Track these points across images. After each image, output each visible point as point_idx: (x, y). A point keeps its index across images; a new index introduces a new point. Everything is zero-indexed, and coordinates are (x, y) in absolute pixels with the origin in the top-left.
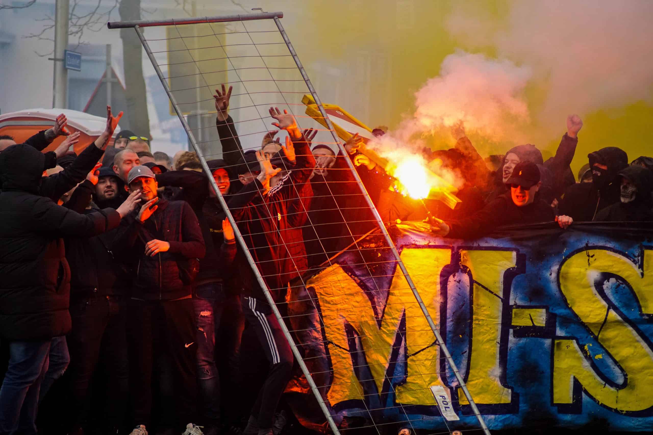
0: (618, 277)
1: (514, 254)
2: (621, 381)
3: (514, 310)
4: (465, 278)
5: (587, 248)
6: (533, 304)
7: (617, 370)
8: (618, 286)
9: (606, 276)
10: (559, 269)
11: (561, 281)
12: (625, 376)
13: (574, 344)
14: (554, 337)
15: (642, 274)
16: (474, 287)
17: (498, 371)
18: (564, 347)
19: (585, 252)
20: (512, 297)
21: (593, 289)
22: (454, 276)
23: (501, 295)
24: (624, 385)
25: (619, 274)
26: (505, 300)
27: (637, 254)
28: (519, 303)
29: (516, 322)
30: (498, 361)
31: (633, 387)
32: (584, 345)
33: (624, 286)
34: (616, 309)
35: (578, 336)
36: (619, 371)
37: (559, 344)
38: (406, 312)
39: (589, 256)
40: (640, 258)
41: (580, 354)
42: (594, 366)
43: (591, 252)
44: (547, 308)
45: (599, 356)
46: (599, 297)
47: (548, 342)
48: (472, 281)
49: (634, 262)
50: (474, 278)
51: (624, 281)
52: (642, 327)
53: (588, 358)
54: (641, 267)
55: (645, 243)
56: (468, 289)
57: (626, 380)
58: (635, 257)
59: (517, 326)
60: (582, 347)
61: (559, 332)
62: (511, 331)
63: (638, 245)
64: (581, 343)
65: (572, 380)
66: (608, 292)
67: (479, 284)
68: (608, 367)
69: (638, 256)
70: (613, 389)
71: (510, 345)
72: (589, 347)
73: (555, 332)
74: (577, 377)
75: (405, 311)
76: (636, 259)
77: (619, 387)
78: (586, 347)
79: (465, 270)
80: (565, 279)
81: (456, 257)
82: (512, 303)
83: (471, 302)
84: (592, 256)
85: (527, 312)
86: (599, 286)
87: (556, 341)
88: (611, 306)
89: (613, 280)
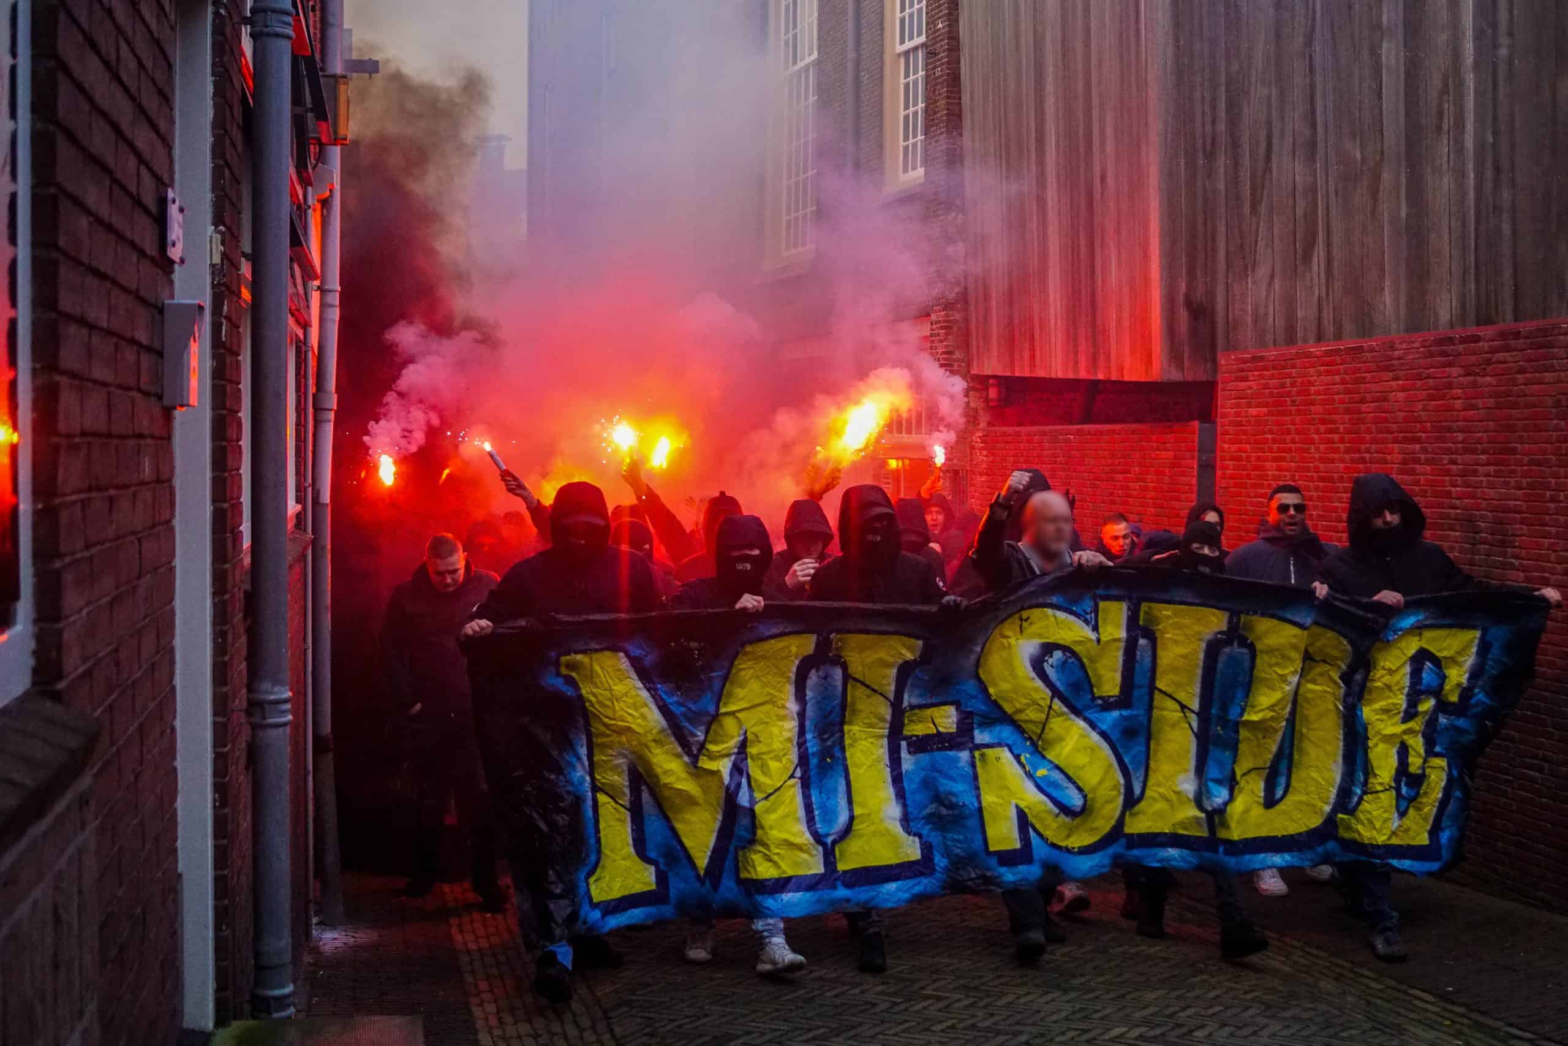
0: (1065, 649)
2: (1078, 805)
3: (909, 714)
4: (838, 673)
5: (1019, 610)
6: (936, 700)
7: (1072, 789)
8: (1065, 662)
9: (1048, 648)
12: (1084, 797)
13: (1006, 754)
14: (975, 746)
15: (1098, 640)
16: (850, 685)
17: (896, 811)
18: (990, 759)
19: (1016, 616)
20: (907, 696)
21: (1030, 669)
22: (817, 671)
23: (891, 695)
24: (1084, 810)
25: (1066, 643)
26: (897, 702)
27: (1089, 610)
28: (918, 701)
29: (910, 731)
30: (890, 793)
31: (1092, 811)
32: (1022, 755)
33: (1072, 660)
34: (1062, 698)
35: (1011, 741)
36: (1076, 791)
37: (982, 756)
38: (749, 733)
39: (1021, 620)
40: (1093, 615)
41: (1016, 767)
42: (1038, 786)
43: (1025, 614)
44: (958, 704)
45: (1042, 772)
46: (1039, 683)
47: (964, 755)
48: (846, 677)
49: (1087, 622)
50: (850, 671)
51: (1074, 653)
52: (1098, 718)
53: (1029, 774)
54: (1096, 628)
55: (1100, 592)
56: (840, 688)
57: (1085, 803)
58: (1087, 613)
59: (912, 737)
60: (1017, 757)
61: (980, 738)
62: (904, 744)
63: (1089, 595)
64: (1015, 751)
65: (1013, 810)
66: (1051, 673)
67: (856, 679)
69: (1091, 613)
70: (1067, 819)
71: (905, 767)
72: (1029, 759)
73: (972, 738)
74: (1020, 804)
75: (745, 733)
76: (1088, 617)
77: (1076, 815)
78: (1023, 759)
79: (836, 660)
81: (822, 644)
82: (905, 705)
83: (844, 705)
84: (1026, 620)
85: (928, 712)
86: (1038, 663)
87: (977, 754)
88: (1056, 693)
89: (1058, 654)
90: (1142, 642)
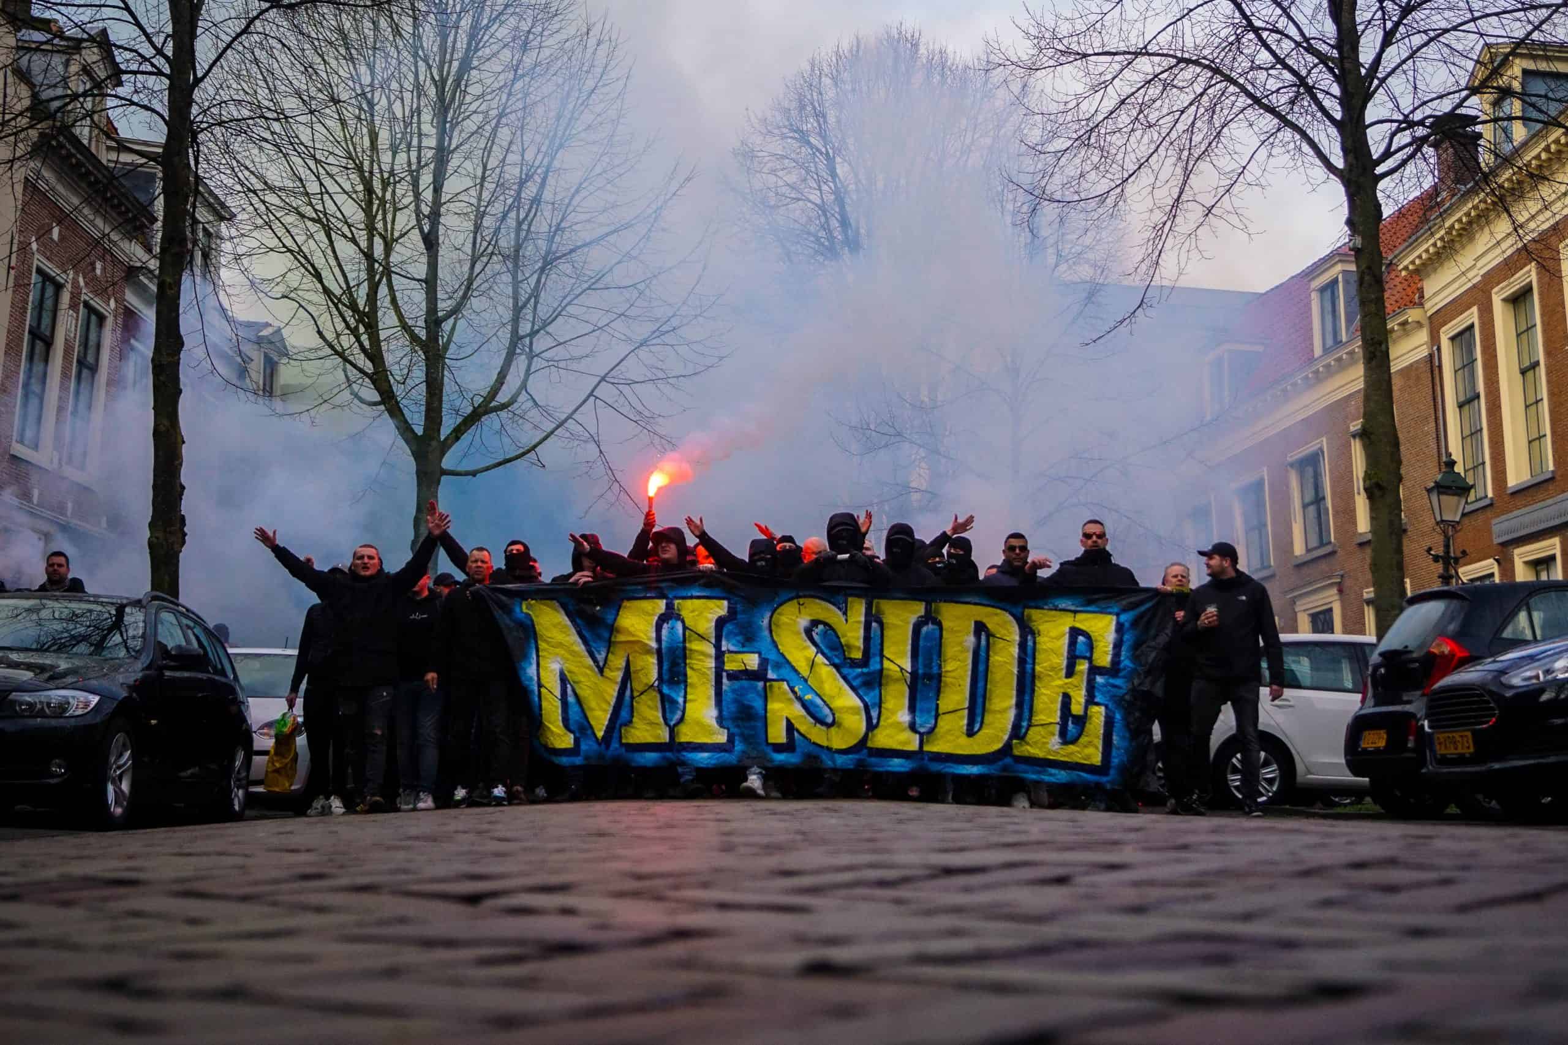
0: (826, 624)
1: (725, 603)
2: (829, 720)
3: (726, 655)
4: (679, 626)
5: (798, 596)
6: (745, 648)
7: (826, 709)
8: (826, 632)
9: (815, 623)
10: (771, 617)
11: (773, 627)
12: (834, 714)
13: (785, 686)
14: (766, 680)
15: (847, 621)
16: (687, 633)
17: (714, 713)
18: (776, 690)
19: (795, 601)
20: (724, 643)
21: (804, 635)
22: (668, 623)
23: (713, 641)
24: (833, 724)
25: (827, 621)
26: (718, 646)
27: (841, 601)
28: (732, 648)
29: (728, 666)
30: (713, 702)
31: (840, 724)
32: (794, 686)
33: (830, 631)
34: (823, 654)
35: (789, 678)
36: (828, 711)
37: (771, 686)
39: (799, 604)
40: (844, 605)
41: (791, 695)
42: (804, 705)
43: (802, 601)
44: (760, 654)
45: (809, 696)
46: (809, 643)
47: (760, 684)
48: (685, 628)
49: (839, 608)
50: (687, 623)
51: (831, 627)
52: (845, 671)
53: (800, 699)
54: (845, 613)
56: (681, 634)
57: (834, 719)
58: (840, 603)
59: (729, 669)
60: (792, 689)
61: (771, 675)
62: (724, 674)
64: (791, 684)
65: (785, 721)
66: (816, 637)
67: (692, 630)
68: (817, 706)
69: (843, 603)
70: (822, 726)
71: (724, 687)
72: (799, 689)
73: (767, 674)
74: (790, 717)
75: (628, 656)
76: (840, 606)
77: (828, 725)
78: (796, 689)
79: (679, 617)
80: (777, 626)
81: (670, 606)
82: (724, 649)
83: (685, 647)
84: (803, 604)
85: (740, 656)
86: (808, 632)
87: (769, 683)
88: (819, 649)
89: (821, 627)
90: (874, 625)
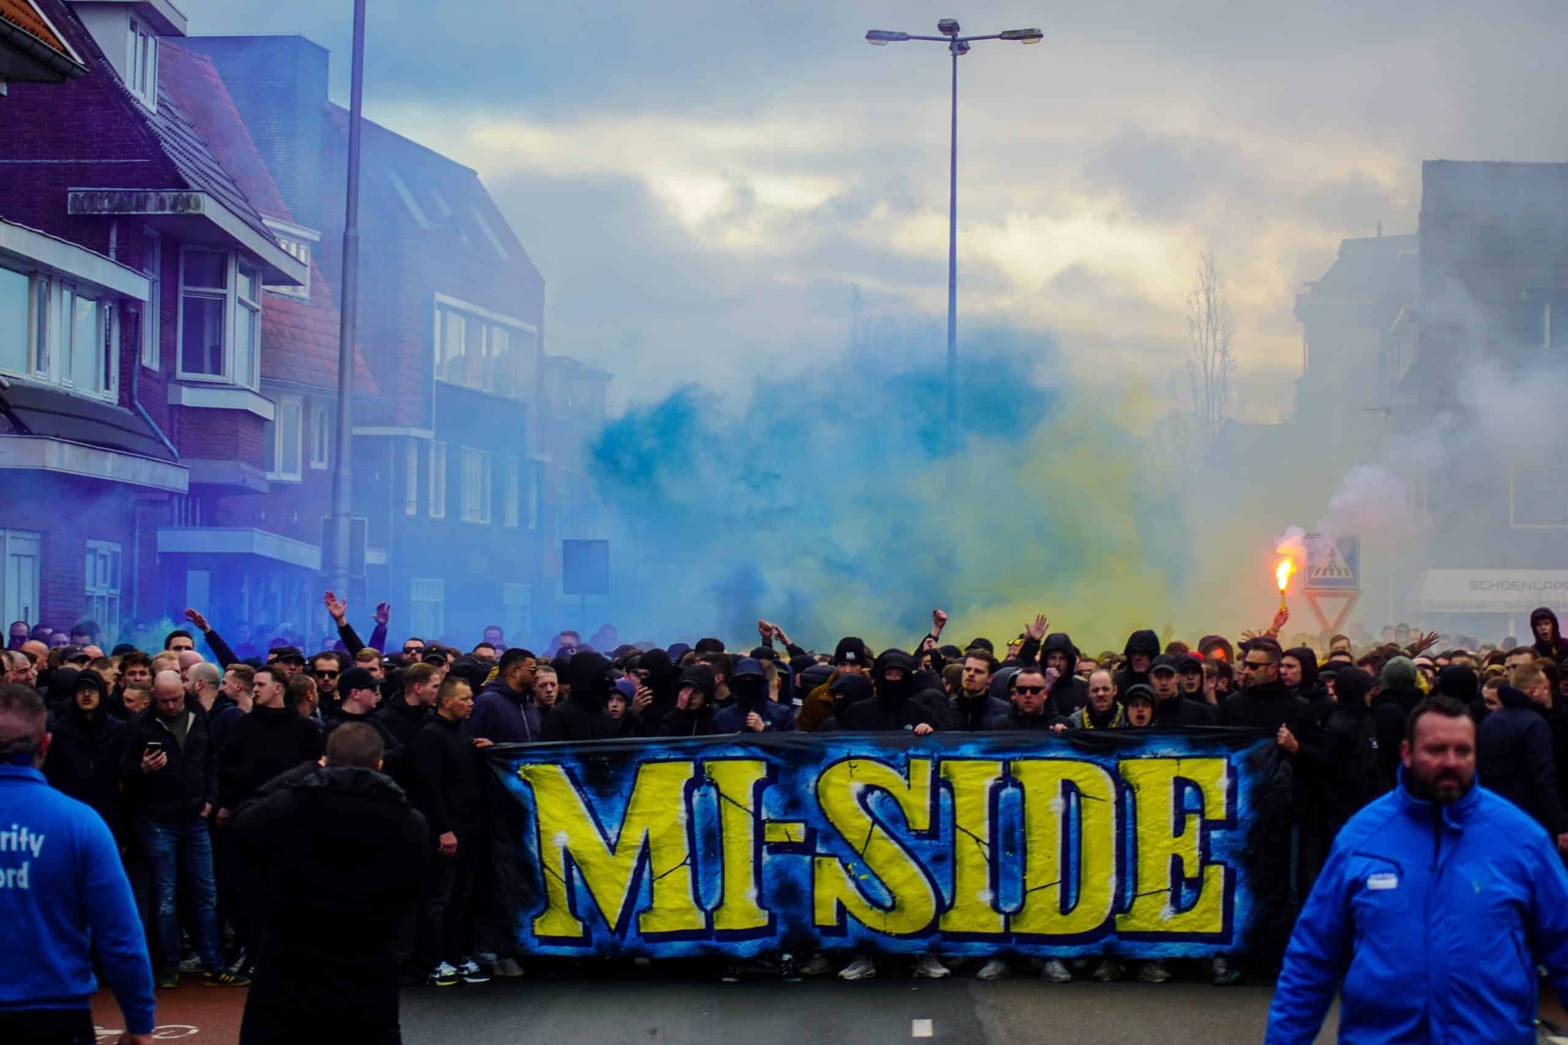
0: (883, 790)
1: (764, 765)
2: (889, 903)
3: (767, 825)
4: (713, 793)
5: (849, 758)
6: (789, 817)
7: (884, 891)
8: (883, 800)
9: (870, 788)
10: (818, 781)
11: (820, 792)
12: (893, 898)
13: (836, 863)
14: (815, 854)
15: (909, 786)
16: (722, 802)
17: (753, 892)
18: (825, 865)
19: (846, 763)
20: (764, 810)
21: (856, 802)
22: (699, 790)
23: (751, 808)
24: (893, 908)
25: (884, 786)
26: (757, 814)
27: (902, 764)
28: (773, 817)
29: (770, 838)
30: (752, 881)
31: (902, 910)
32: (848, 864)
33: (888, 798)
34: (881, 826)
35: (841, 853)
36: (887, 893)
37: (819, 862)
38: (650, 833)
39: (851, 766)
40: (906, 768)
41: (844, 875)
42: (859, 887)
43: (854, 762)
44: (806, 822)
45: (863, 877)
46: (862, 812)
47: (808, 859)
48: (720, 796)
49: (901, 773)
50: (722, 790)
51: (890, 794)
52: (909, 844)
53: (853, 878)
54: (907, 778)
55: (912, 753)
56: (715, 803)
57: (894, 902)
58: (901, 767)
59: (770, 842)
60: (845, 866)
61: (820, 849)
62: (765, 847)
63: (904, 755)
64: (844, 861)
65: (835, 901)
66: (872, 806)
67: (726, 798)
68: (874, 888)
69: (904, 766)
70: (880, 912)
71: (765, 864)
72: (854, 867)
73: (814, 847)
74: (842, 898)
75: (647, 831)
76: (902, 769)
77: (888, 910)
78: (850, 867)
79: (711, 784)
80: (825, 791)
81: (699, 769)
82: (764, 817)
83: (720, 817)
84: (855, 767)
85: (782, 826)
86: (862, 798)
87: (817, 859)
88: (876, 821)
89: (877, 793)
90: (942, 790)
